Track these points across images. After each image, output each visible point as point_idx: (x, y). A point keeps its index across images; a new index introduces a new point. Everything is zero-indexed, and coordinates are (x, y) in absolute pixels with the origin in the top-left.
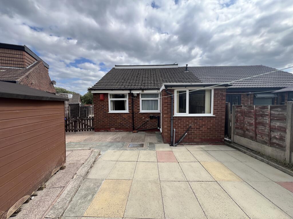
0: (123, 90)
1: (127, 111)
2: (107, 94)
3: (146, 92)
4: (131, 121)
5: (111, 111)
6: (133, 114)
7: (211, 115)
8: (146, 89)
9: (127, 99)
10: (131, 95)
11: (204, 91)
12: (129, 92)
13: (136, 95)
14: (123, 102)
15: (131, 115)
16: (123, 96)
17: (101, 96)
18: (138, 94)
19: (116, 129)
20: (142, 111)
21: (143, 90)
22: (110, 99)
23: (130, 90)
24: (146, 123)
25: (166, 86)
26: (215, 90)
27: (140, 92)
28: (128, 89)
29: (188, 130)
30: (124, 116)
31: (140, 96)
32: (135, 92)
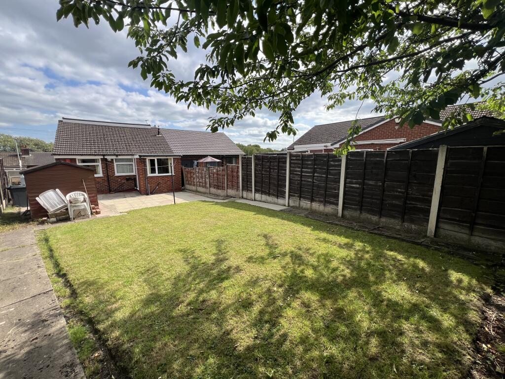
0: (95, 155)
1: (100, 175)
2: (75, 159)
3: (120, 157)
4: (106, 184)
6: (108, 176)
7: (173, 174)
8: (120, 155)
9: (99, 164)
10: (104, 160)
11: (167, 159)
12: (102, 157)
13: (110, 160)
15: (106, 178)
16: (95, 161)
17: (68, 161)
18: (112, 160)
20: (117, 174)
22: (79, 164)
23: (104, 155)
24: (122, 185)
25: (140, 156)
26: (174, 158)
27: (114, 157)
28: (101, 155)
29: (158, 184)
30: (99, 180)
31: (114, 161)
32: (109, 158)
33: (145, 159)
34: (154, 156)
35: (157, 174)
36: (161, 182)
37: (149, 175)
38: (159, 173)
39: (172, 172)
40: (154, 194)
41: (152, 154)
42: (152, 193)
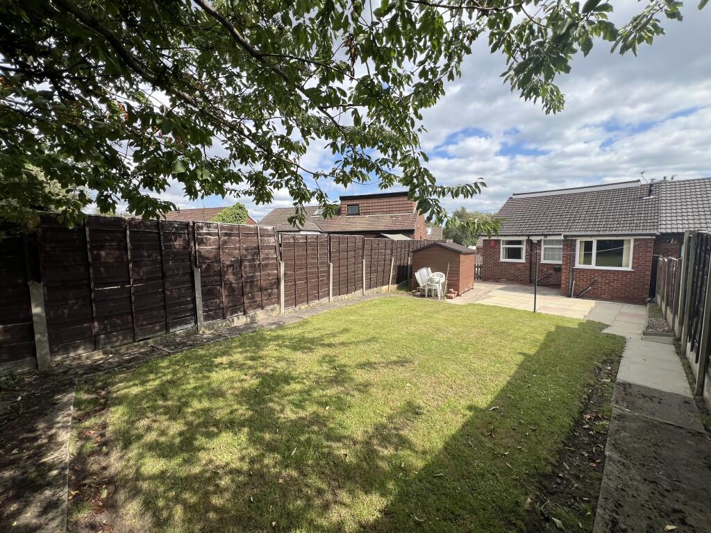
0: (519, 235)
1: (523, 260)
2: (500, 240)
3: (549, 238)
4: (528, 272)
5: (502, 260)
6: (531, 263)
7: (630, 269)
8: (549, 235)
9: (524, 247)
10: (530, 242)
11: (622, 241)
12: (527, 238)
13: (536, 242)
14: (519, 250)
15: (528, 265)
16: (519, 242)
17: (492, 243)
18: (539, 242)
19: (508, 280)
20: (543, 261)
21: (546, 236)
22: (502, 246)
23: (529, 236)
24: (548, 276)
25: (565, 236)
26: (635, 240)
27: (542, 238)
28: (525, 235)
29: (593, 284)
30: (519, 266)
31: (542, 244)
32: (535, 239)
33: (575, 241)
34: (591, 236)
35: (593, 266)
36: (600, 280)
37: (578, 265)
38: (597, 265)
39: (627, 264)
40: (582, 297)
41: (589, 233)
42: (577, 296)
